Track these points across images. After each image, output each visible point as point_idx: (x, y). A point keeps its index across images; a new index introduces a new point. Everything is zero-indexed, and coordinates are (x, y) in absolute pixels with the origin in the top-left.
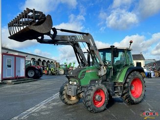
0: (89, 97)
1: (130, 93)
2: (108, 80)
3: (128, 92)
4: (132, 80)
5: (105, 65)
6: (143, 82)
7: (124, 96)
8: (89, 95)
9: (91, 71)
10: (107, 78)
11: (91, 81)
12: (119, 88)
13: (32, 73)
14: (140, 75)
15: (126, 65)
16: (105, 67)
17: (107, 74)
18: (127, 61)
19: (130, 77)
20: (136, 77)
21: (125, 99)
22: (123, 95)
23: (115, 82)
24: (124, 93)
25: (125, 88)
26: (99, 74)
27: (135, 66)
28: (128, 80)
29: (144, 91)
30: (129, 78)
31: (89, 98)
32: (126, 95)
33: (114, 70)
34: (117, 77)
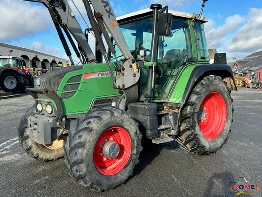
0: (80, 150)
1: (197, 128)
2: (142, 98)
3: (193, 127)
4: (204, 97)
5: (136, 60)
6: (228, 101)
7: (183, 137)
8: (82, 145)
9: (96, 76)
10: (140, 94)
11: (97, 102)
12: (171, 118)
13: (12, 83)
14: (222, 85)
15: (191, 60)
16: (134, 65)
17: (141, 84)
18: (194, 49)
19: (198, 89)
20: (212, 88)
21: (185, 144)
22: (180, 134)
23: (162, 103)
24: (182, 128)
25: (184, 118)
26: (119, 83)
27: (212, 61)
28: (193, 98)
29: (229, 121)
30: (197, 93)
31: (82, 153)
32: (188, 133)
33: (157, 71)
34: (167, 90)
